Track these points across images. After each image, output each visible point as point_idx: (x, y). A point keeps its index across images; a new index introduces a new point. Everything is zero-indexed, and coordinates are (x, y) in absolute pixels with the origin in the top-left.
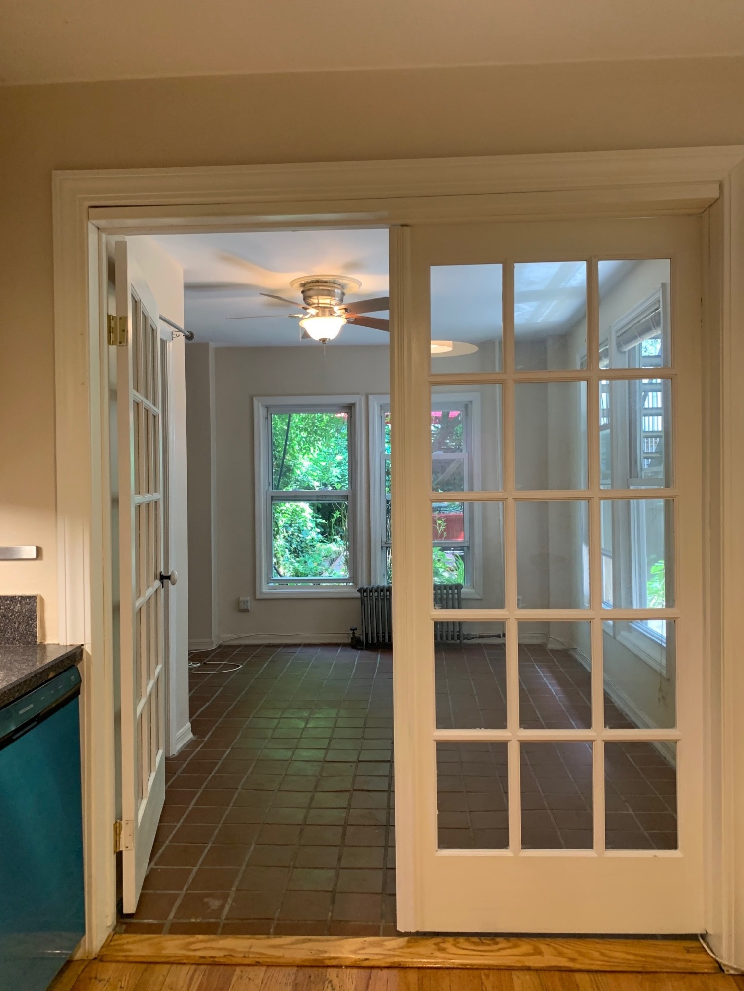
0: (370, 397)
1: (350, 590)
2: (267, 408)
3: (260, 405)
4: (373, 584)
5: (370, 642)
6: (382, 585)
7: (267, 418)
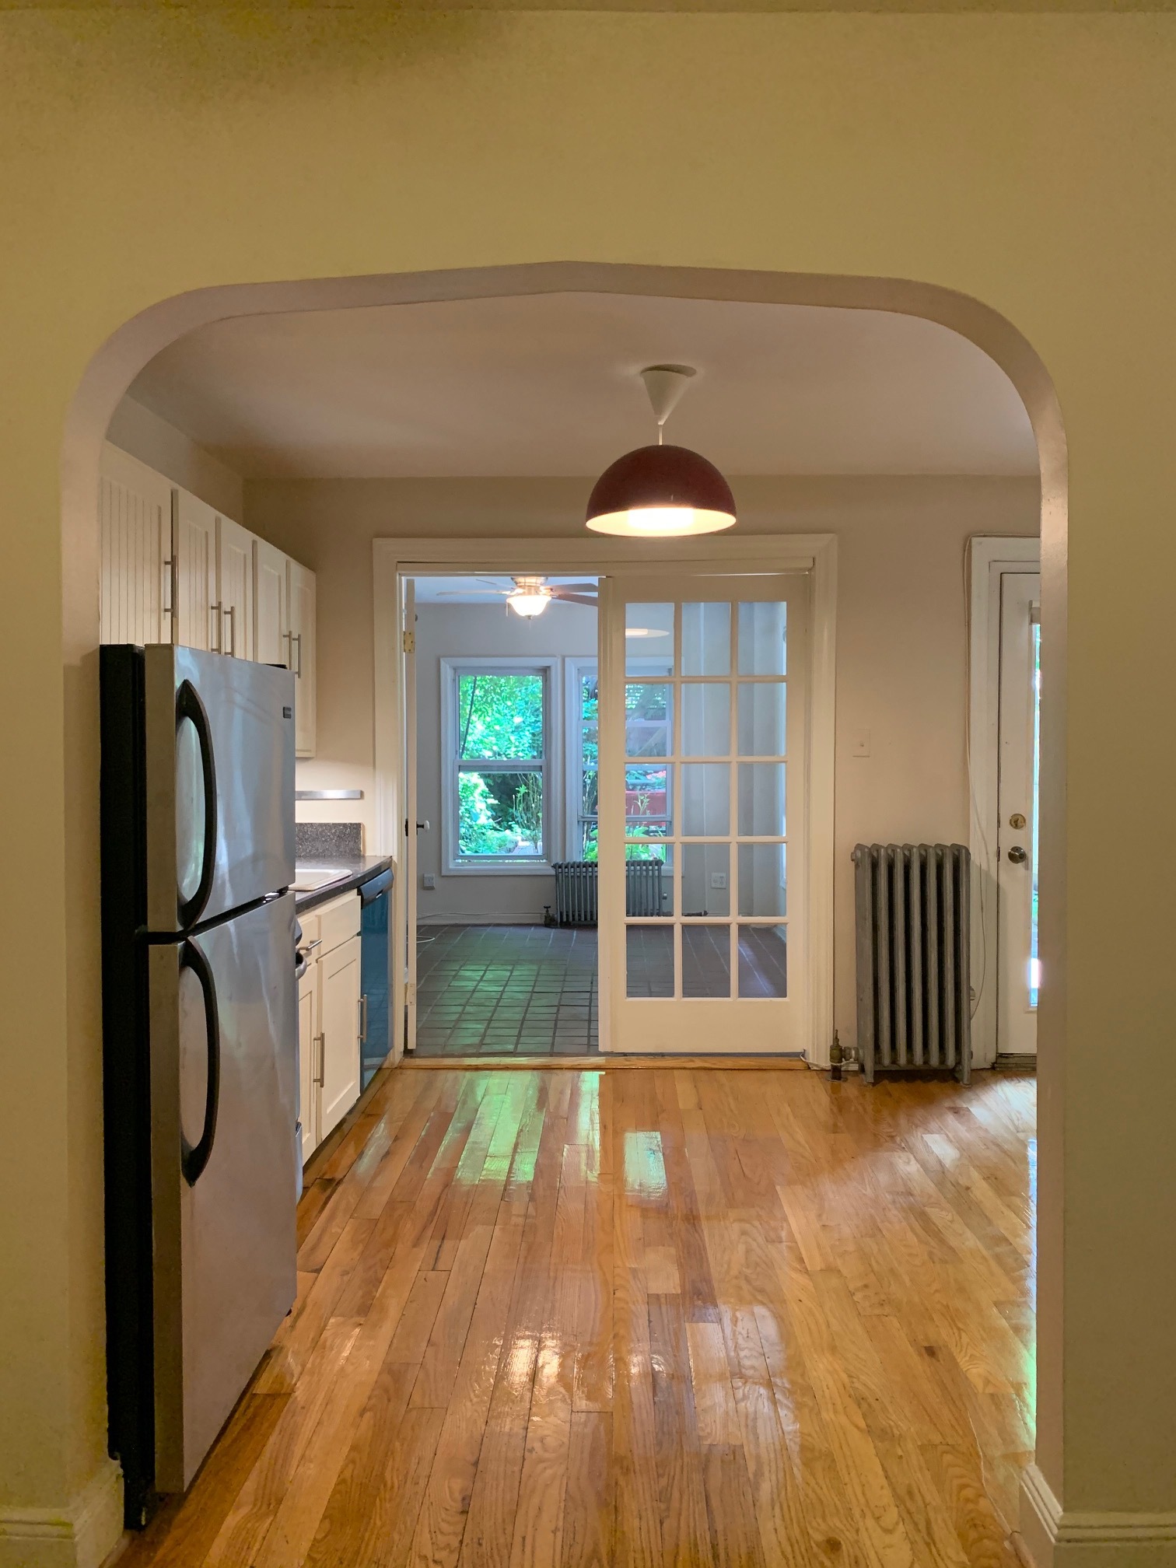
0: (567, 659)
1: (544, 867)
2: (455, 669)
3: (448, 666)
4: (567, 861)
5: (565, 920)
6: (578, 861)
7: (454, 680)
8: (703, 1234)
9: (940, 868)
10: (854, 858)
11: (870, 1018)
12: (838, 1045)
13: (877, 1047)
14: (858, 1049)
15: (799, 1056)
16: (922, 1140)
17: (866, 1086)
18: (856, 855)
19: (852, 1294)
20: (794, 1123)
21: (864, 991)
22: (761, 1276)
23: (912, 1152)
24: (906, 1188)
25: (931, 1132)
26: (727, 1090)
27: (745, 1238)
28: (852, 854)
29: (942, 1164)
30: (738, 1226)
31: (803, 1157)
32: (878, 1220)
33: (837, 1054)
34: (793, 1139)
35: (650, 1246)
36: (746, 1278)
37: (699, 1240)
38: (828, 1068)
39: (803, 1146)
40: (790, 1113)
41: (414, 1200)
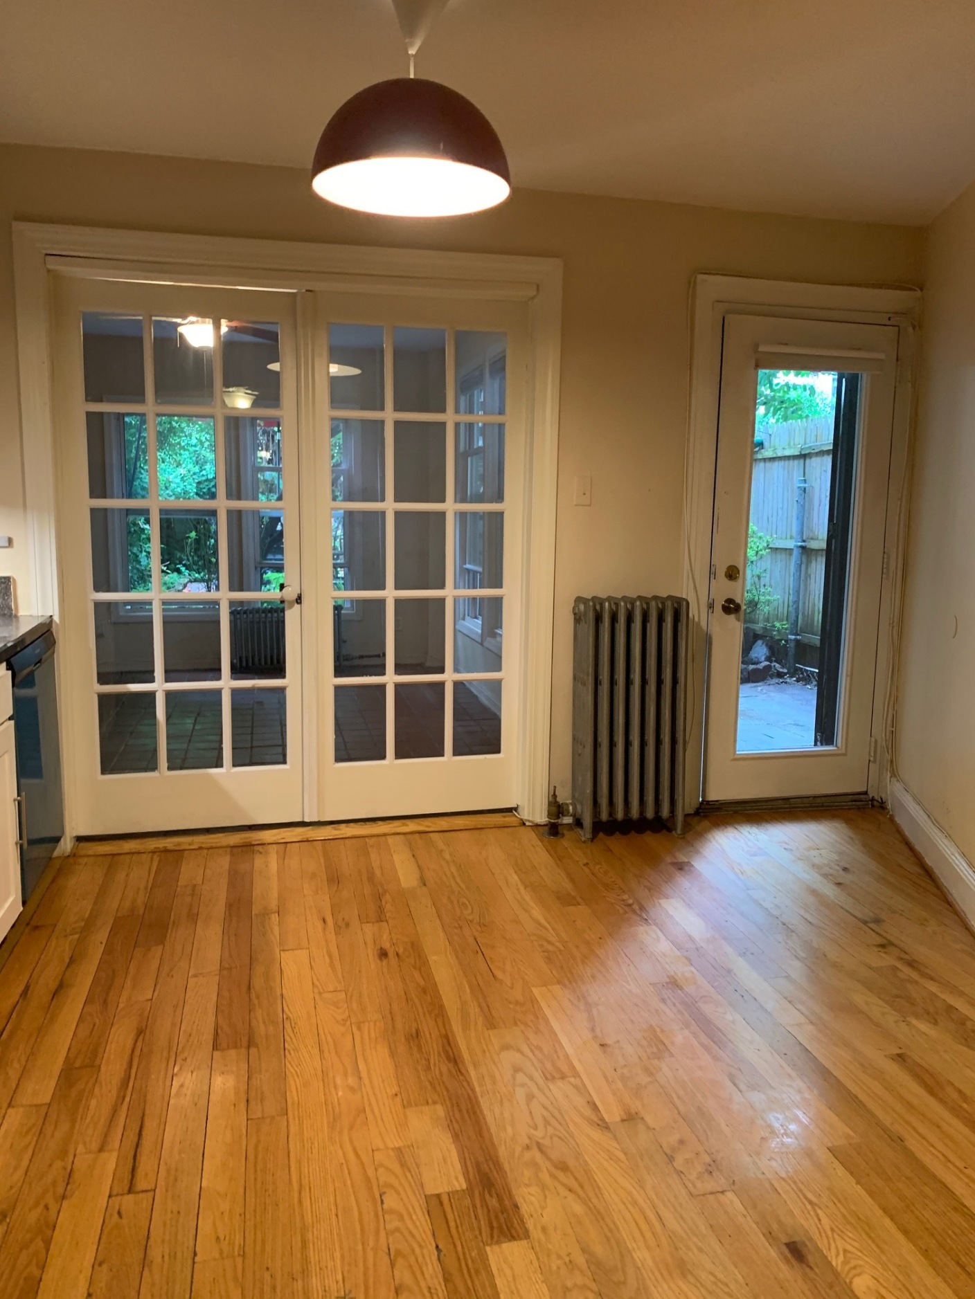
8: (470, 1077)
9: (661, 620)
10: (577, 611)
11: (589, 775)
12: (556, 802)
13: (595, 803)
14: (576, 805)
15: (512, 812)
16: (661, 907)
17: (584, 842)
18: (579, 609)
19: (671, 1159)
20: (527, 896)
21: (584, 747)
22: (555, 1139)
23: (657, 925)
24: (668, 977)
25: (667, 897)
26: (447, 856)
27: (520, 1077)
28: (574, 608)
29: (691, 938)
30: (508, 1058)
31: (549, 942)
32: (658, 1030)
33: (554, 809)
34: (531, 916)
35: (411, 1106)
36: (540, 1148)
37: (468, 1088)
38: (542, 824)
39: (546, 929)
40: (519, 883)
41: (97, 1062)
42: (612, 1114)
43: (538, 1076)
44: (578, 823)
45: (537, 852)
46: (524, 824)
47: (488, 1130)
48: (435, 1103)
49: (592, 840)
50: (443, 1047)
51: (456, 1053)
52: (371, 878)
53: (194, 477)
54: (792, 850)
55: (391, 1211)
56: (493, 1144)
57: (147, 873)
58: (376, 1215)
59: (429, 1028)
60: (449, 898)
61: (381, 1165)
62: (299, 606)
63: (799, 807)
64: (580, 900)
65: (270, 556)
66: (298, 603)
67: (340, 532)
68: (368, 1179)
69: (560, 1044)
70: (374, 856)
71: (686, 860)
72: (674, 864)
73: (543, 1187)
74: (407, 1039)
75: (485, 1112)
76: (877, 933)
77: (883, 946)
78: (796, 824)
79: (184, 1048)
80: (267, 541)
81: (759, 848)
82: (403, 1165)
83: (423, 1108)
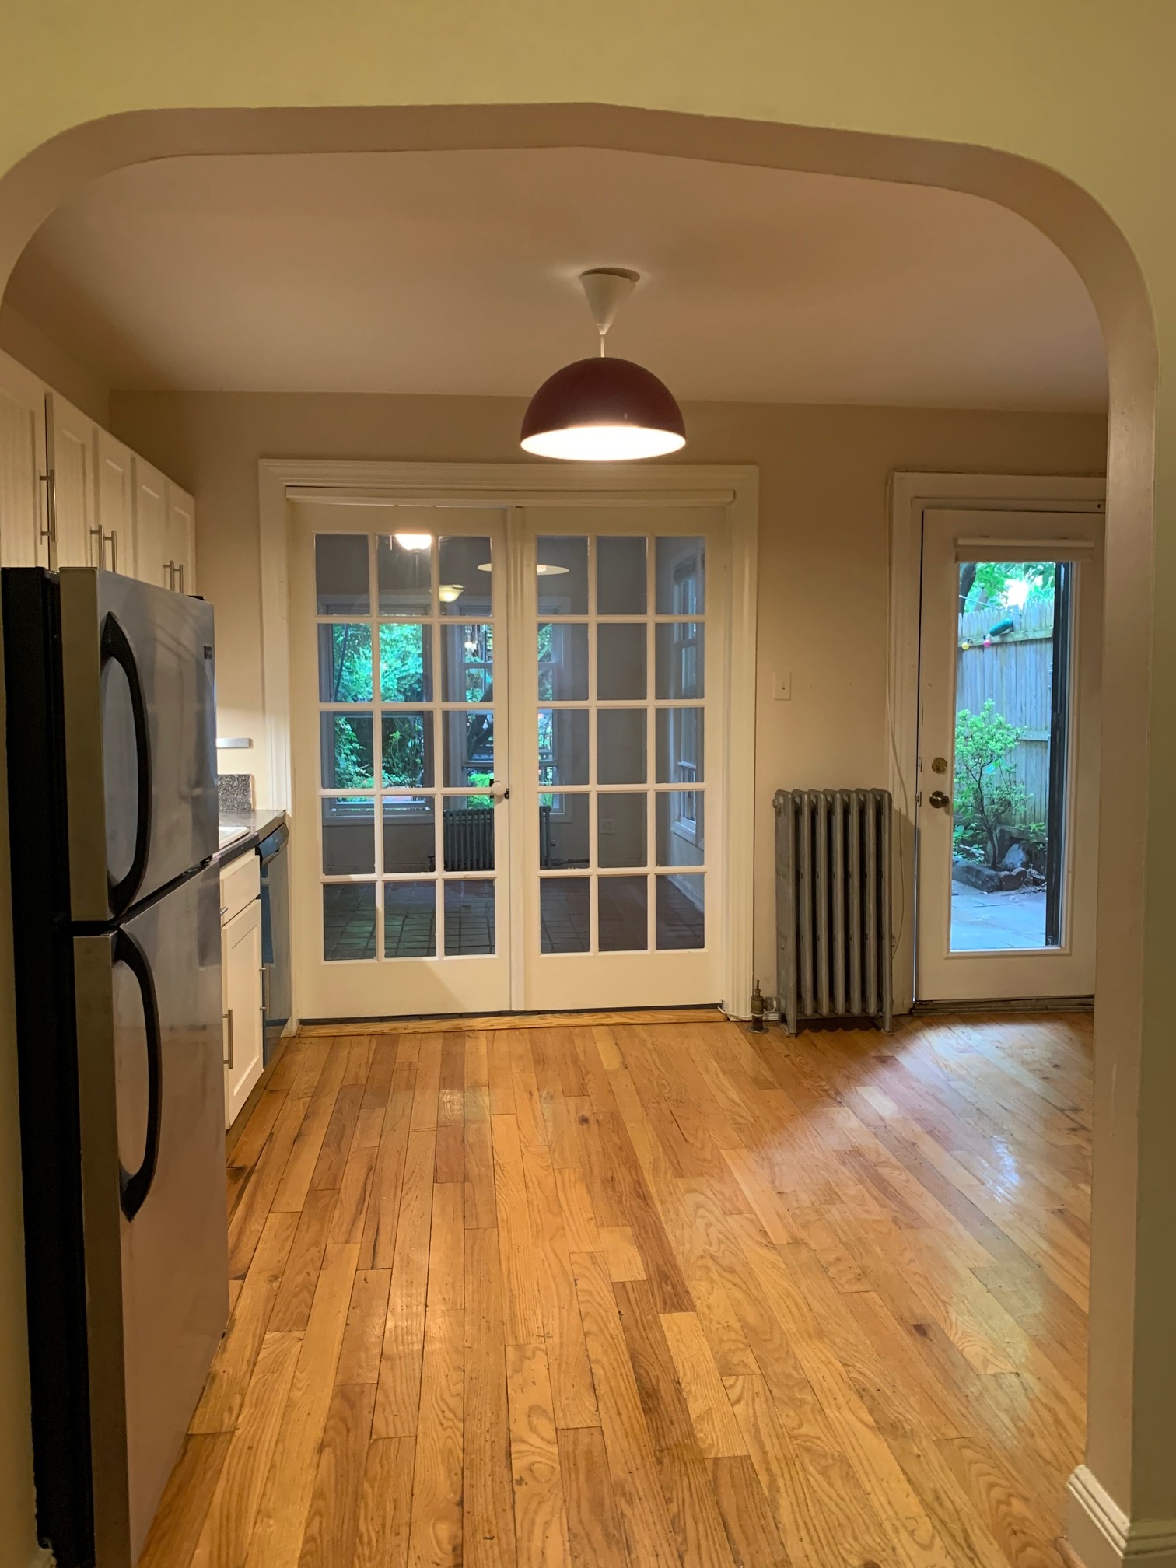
6: (468, 807)
9: (862, 813)
10: (776, 804)
11: (792, 968)
12: (759, 996)
13: (799, 997)
14: (779, 999)
15: (717, 1008)
16: (857, 1093)
17: (788, 1037)
18: (778, 802)
19: (825, 1270)
20: (725, 1081)
21: (786, 940)
22: (727, 1254)
23: (849, 1106)
24: (853, 1147)
25: (863, 1084)
26: (650, 1046)
27: (701, 1212)
28: (774, 801)
29: (882, 1119)
30: (691, 1199)
31: (741, 1117)
32: (834, 1184)
33: (758, 1003)
34: (727, 1097)
35: (604, 1226)
36: (712, 1257)
37: (653, 1216)
38: (748, 1019)
39: (739, 1106)
40: (719, 1069)
41: (337, 1187)
42: (780, 1237)
43: (718, 1213)
44: (783, 1019)
45: (742, 1046)
46: (729, 1020)
47: (669, 1245)
48: (624, 1225)
49: (797, 1035)
50: (635, 1188)
51: (645, 1192)
52: (575, 1061)
53: (395, 672)
54: (1003, 1048)
55: (583, 1290)
56: (672, 1254)
57: (367, 1050)
58: (571, 1292)
59: (623, 1176)
60: (649, 1079)
61: (576, 1262)
62: (507, 800)
63: (1020, 1010)
64: (776, 1084)
65: (476, 757)
66: (506, 798)
67: (549, 730)
68: (563, 1270)
69: (741, 1190)
70: (578, 1042)
71: (891, 1055)
72: (876, 1058)
73: (712, 1281)
74: (603, 1182)
75: (667, 1233)
76: (1071, 1119)
77: (1074, 1130)
78: (1013, 1026)
79: (409, 1180)
80: (473, 741)
81: (970, 1046)
82: (594, 1263)
83: (614, 1228)
